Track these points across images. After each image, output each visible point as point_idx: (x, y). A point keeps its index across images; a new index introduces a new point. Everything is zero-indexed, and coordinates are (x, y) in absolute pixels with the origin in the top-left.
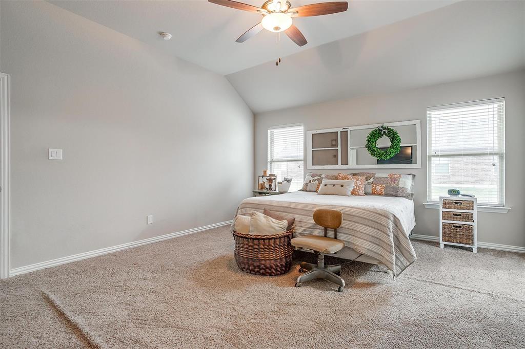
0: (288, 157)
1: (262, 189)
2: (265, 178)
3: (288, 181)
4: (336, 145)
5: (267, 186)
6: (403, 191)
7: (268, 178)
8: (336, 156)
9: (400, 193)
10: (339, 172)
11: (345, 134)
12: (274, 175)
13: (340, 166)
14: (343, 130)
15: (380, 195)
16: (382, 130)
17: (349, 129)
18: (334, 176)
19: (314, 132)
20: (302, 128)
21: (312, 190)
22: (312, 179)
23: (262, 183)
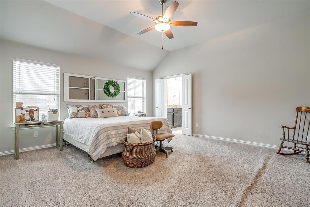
0: (42, 91)
1: (21, 121)
2: (24, 110)
4: (87, 87)
5: (28, 117)
8: (87, 94)
11: (93, 81)
12: (35, 107)
13: (90, 100)
14: (92, 78)
15: (119, 115)
16: (113, 82)
17: (96, 78)
19: (71, 75)
20: (58, 69)
21: (82, 117)
22: (78, 109)
23: (21, 114)
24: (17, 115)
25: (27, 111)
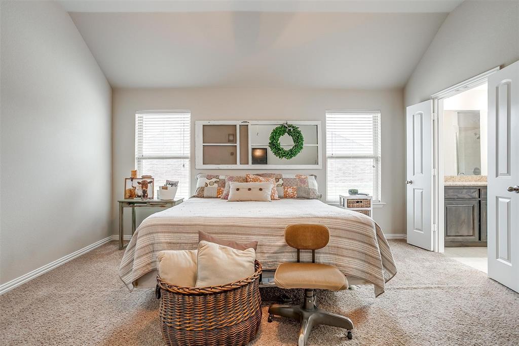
1: (131, 196)
2: (135, 182)
3: (174, 184)
4: (234, 141)
5: (140, 193)
6: (314, 192)
7: (140, 181)
8: (233, 154)
9: (312, 195)
10: (248, 173)
11: (245, 128)
12: (150, 177)
13: (238, 166)
14: (243, 124)
15: (292, 198)
16: (286, 128)
17: (251, 123)
18: (240, 177)
19: (206, 123)
20: (188, 116)
21: (211, 196)
22: (208, 181)
23: (131, 188)
24: (127, 189)
25: (139, 183)
